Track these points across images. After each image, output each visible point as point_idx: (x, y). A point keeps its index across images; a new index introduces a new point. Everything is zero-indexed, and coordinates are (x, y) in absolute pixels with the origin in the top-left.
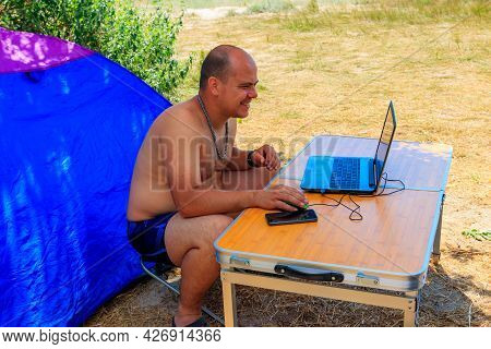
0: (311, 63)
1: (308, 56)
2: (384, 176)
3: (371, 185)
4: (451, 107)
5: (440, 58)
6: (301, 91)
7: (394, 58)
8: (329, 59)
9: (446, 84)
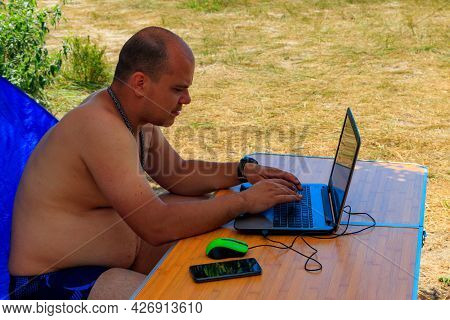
0: (223, 54)
1: (218, 45)
2: (347, 209)
3: (328, 223)
4: (410, 112)
5: (391, 48)
6: (213, 92)
7: (332, 48)
8: (247, 49)
9: (400, 81)
